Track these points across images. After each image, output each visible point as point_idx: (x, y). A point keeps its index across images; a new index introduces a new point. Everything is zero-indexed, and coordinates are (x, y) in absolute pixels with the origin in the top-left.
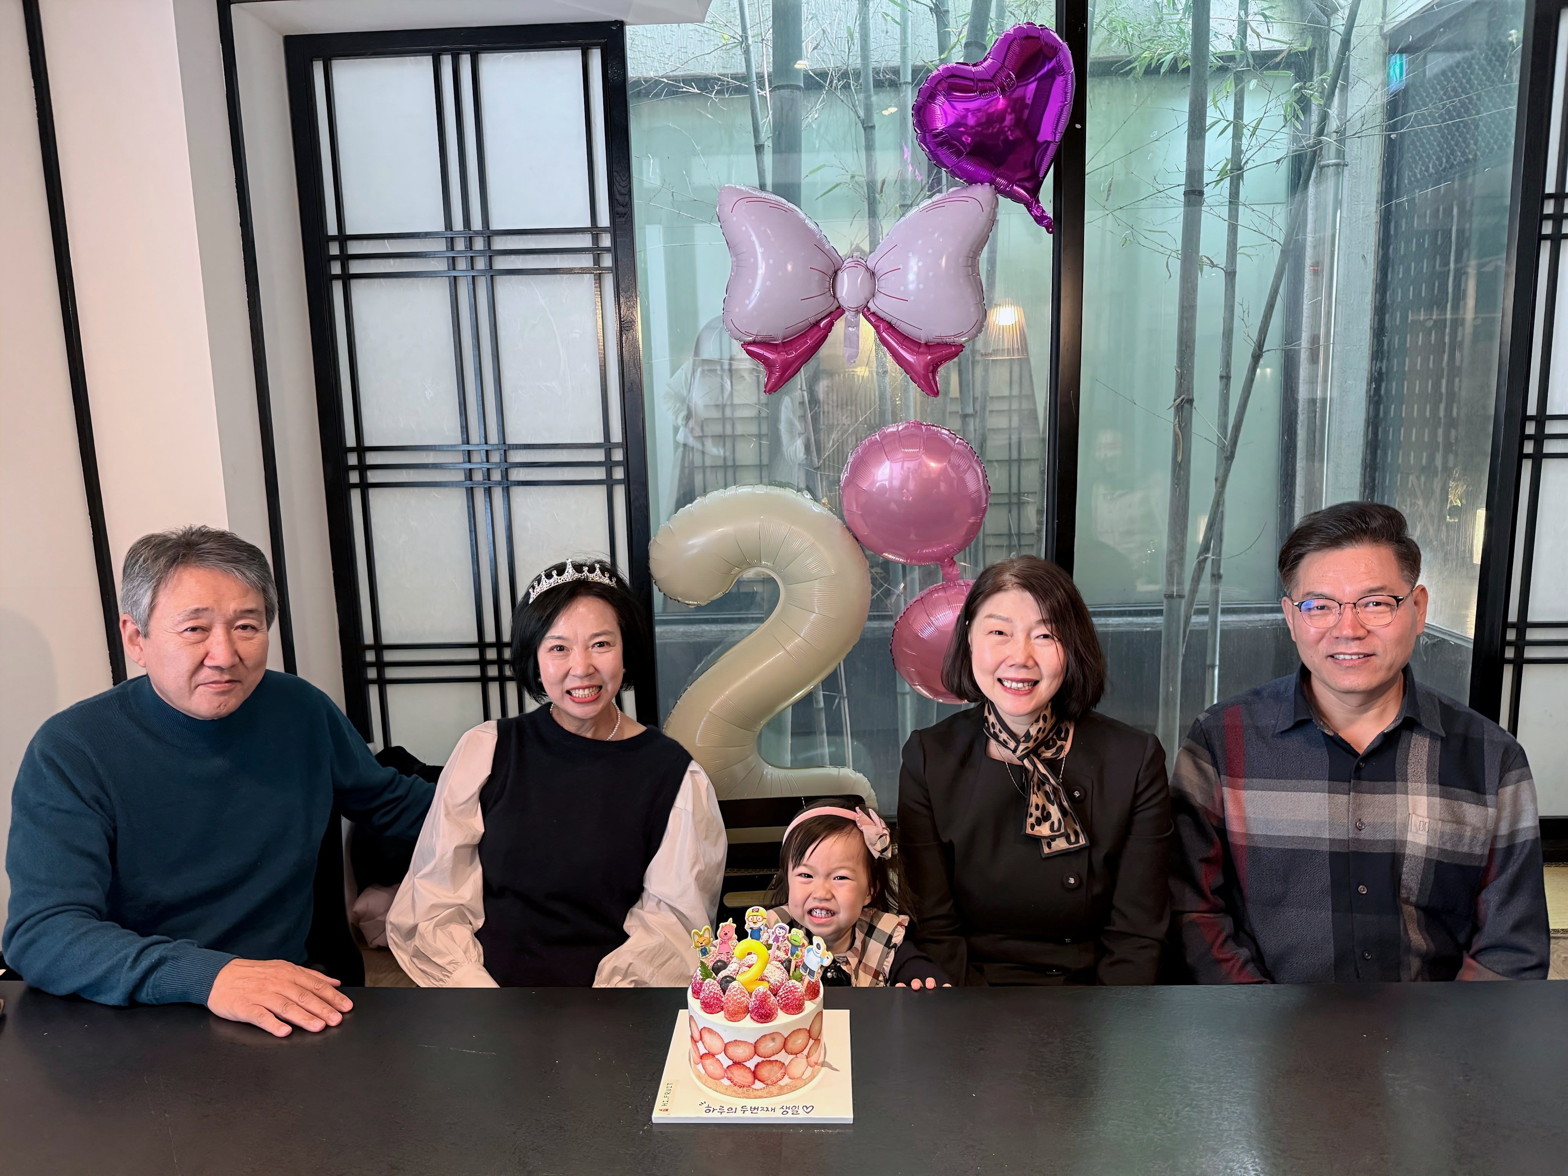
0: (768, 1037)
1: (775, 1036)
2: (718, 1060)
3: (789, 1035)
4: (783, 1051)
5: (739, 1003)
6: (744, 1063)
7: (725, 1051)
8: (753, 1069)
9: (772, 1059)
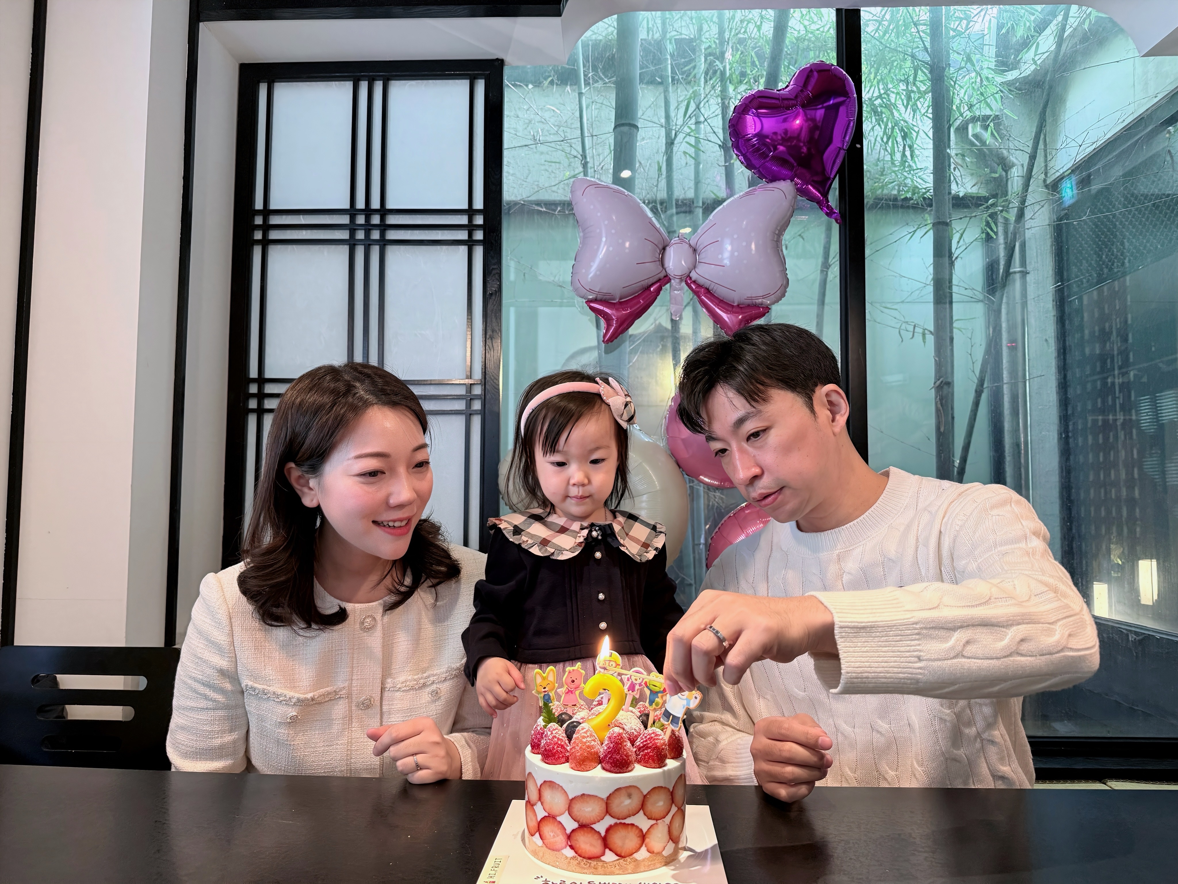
0: (624, 792)
1: (633, 791)
2: (560, 823)
3: (649, 793)
4: (641, 812)
5: (589, 747)
6: (593, 826)
7: (570, 810)
8: (603, 833)
9: (628, 821)
